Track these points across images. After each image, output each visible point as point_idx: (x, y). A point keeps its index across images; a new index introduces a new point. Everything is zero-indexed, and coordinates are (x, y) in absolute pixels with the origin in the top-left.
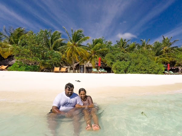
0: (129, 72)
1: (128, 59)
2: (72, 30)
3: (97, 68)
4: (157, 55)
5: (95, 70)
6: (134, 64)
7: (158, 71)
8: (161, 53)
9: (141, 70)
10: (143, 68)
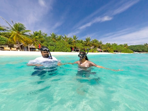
0: (55, 51)
1: (55, 45)
2: (12, 21)
3: (38, 49)
4: (70, 44)
5: (37, 50)
6: (57, 48)
7: (67, 51)
8: (72, 43)
9: (60, 50)
10: (61, 50)
